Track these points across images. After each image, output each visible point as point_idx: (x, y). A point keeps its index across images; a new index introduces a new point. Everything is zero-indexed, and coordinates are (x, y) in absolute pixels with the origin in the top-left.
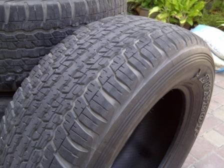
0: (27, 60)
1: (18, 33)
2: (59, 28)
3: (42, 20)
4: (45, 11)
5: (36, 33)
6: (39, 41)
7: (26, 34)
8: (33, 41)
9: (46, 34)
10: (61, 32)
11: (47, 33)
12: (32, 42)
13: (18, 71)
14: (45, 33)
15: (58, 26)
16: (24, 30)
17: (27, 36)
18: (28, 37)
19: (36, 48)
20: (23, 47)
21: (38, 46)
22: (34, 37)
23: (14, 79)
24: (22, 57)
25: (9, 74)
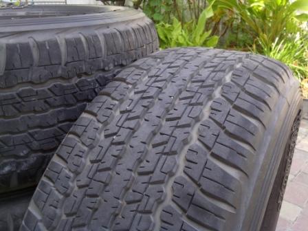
0: (36, 132)
1: (20, 89)
2: (86, 74)
3: (60, 64)
4: (63, 49)
5: (51, 85)
6: (57, 98)
7: (35, 89)
8: (47, 100)
9: (68, 86)
10: (89, 80)
11: (68, 84)
12: (46, 102)
13: (22, 154)
14: (65, 84)
15: (84, 71)
16: (31, 83)
17: (37, 92)
18: (39, 93)
19: (51, 110)
20: (30, 112)
21: (54, 107)
22: (49, 92)
23: (14, 169)
24: (29, 128)
25: (5, 161)
